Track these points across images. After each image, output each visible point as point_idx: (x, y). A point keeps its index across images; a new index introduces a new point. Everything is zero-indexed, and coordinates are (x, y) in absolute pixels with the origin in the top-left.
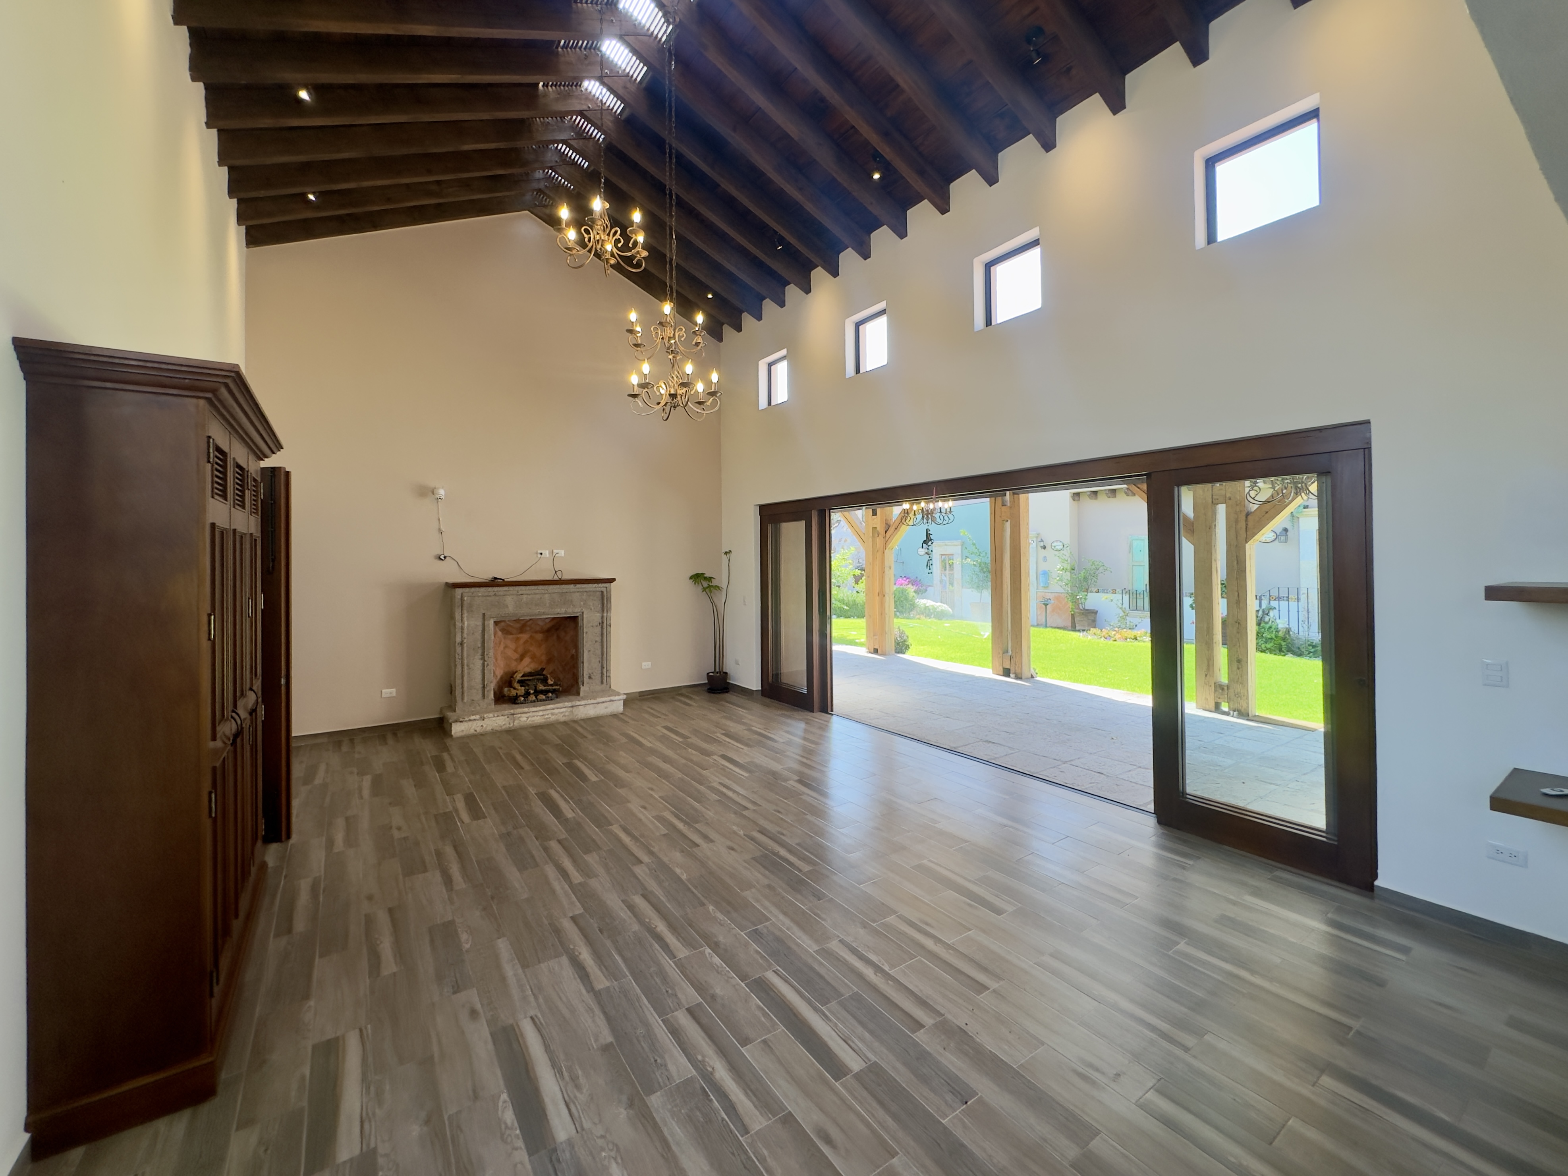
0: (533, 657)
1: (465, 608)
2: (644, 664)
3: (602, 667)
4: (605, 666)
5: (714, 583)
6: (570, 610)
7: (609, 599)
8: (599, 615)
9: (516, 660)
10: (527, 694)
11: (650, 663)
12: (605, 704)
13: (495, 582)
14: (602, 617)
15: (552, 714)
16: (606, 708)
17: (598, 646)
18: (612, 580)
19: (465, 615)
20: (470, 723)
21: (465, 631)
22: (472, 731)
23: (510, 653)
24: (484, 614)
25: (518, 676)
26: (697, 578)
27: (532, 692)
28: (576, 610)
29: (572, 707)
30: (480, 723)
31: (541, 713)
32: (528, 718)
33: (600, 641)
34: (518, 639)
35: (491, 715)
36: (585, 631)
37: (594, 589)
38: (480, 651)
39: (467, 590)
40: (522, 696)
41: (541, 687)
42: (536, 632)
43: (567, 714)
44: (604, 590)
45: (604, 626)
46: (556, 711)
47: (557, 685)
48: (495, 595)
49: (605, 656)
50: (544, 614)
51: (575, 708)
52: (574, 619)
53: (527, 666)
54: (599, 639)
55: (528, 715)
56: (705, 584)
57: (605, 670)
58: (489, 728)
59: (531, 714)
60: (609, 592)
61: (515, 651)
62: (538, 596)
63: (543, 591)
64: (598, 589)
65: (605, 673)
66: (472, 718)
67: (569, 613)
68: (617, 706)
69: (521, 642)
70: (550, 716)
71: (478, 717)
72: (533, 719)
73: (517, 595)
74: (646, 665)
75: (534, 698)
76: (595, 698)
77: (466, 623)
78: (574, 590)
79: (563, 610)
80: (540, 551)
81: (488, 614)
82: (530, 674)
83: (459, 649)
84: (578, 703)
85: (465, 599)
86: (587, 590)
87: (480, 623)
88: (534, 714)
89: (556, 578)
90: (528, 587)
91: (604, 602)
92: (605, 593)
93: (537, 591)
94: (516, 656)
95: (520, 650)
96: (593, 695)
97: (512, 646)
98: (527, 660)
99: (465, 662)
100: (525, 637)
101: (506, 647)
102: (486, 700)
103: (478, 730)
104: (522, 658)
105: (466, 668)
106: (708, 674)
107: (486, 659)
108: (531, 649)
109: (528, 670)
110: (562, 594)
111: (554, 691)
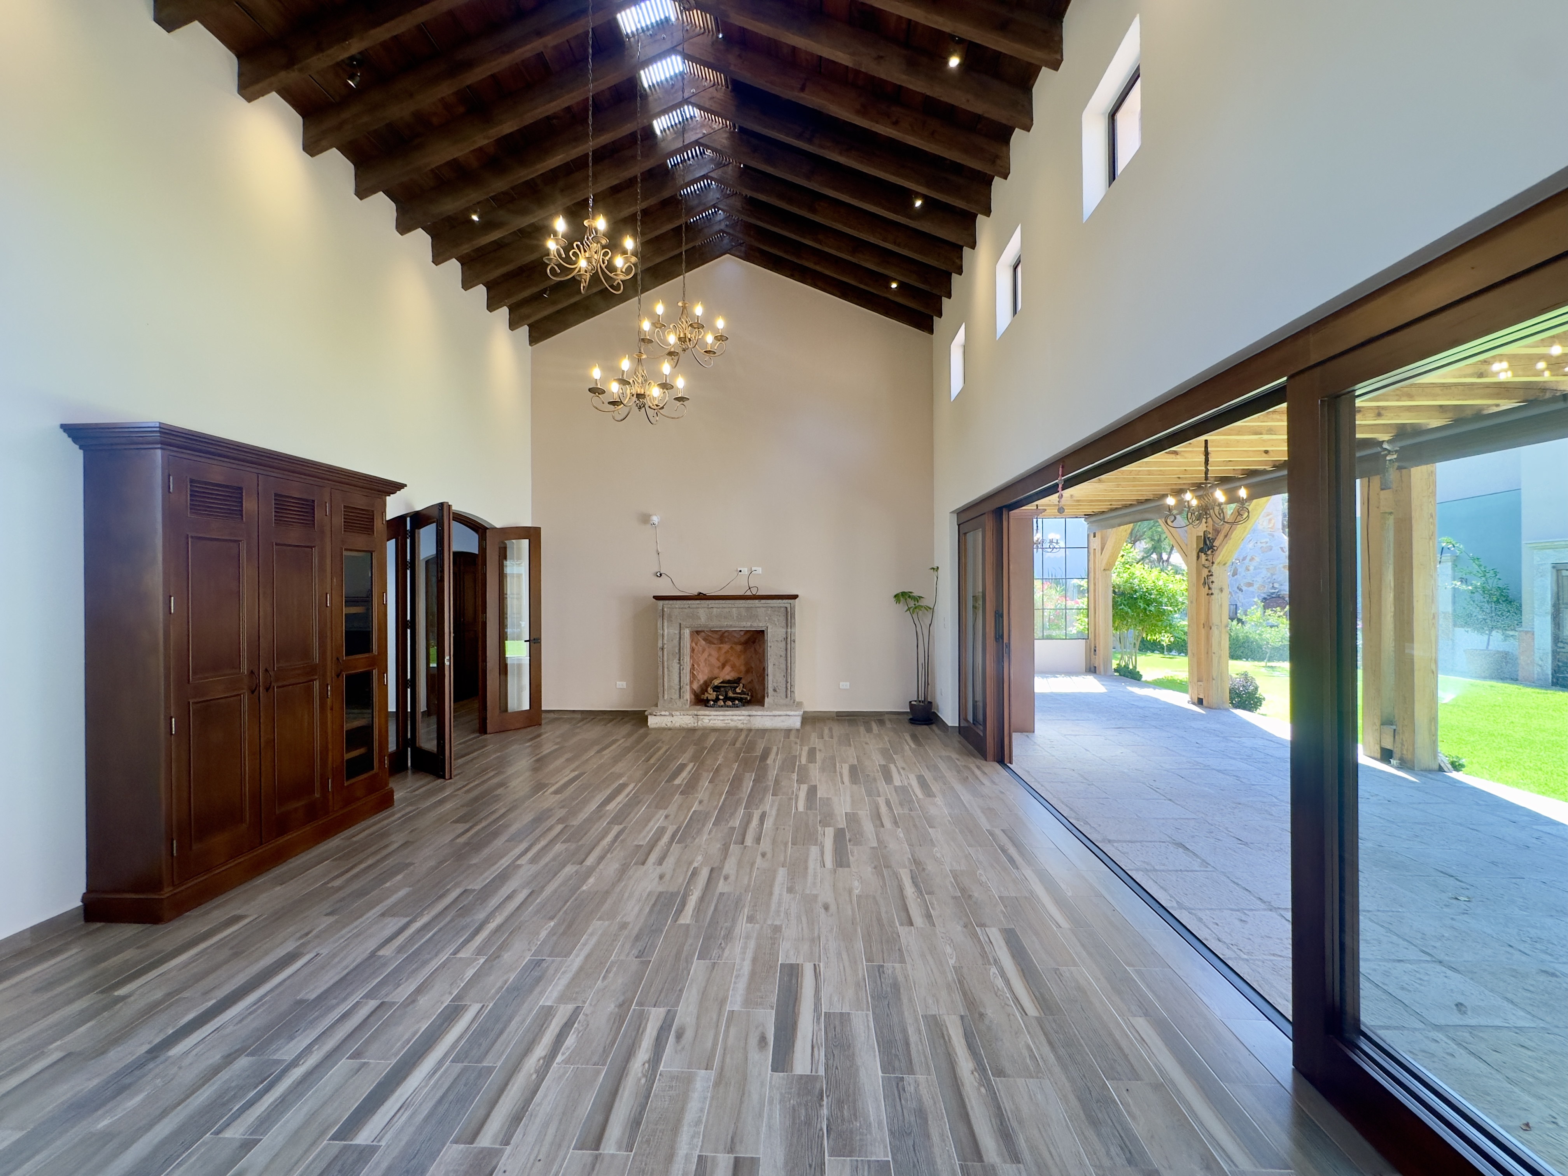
0: (733, 667)
1: (665, 617)
2: (841, 683)
3: (787, 682)
4: (789, 680)
5: (923, 603)
6: (755, 624)
7: (793, 616)
8: (785, 630)
9: (719, 668)
10: (717, 700)
11: (848, 683)
12: (782, 718)
13: (701, 597)
14: (787, 632)
15: (732, 720)
16: (783, 721)
17: (783, 660)
18: (795, 597)
19: (666, 624)
20: (663, 718)
21: (666, 638)
22: (664, 725)
23: (713, 660)
24: (680, 624)
25: (716, 682)
26: (902, 597)
27: (721, 697)
28: (761, 625)
29: (750, 716)
30: (670, 719)
31: (721, 718)
32: (710, 720)
33: (784, 656)
34: (720, 648)
35: (678, 713)
36: (769, 645)
37: (779, 605)
38: (677, 656)
39: (667, 602)
40: (713, 700)
41: (731, 694)
42: (736, 643)
43: (745, 722)
44: (788, 606)
45: (788, 641)
46: (735, 718)
47: (745, 694)
48: (689, 607)
49: (789, 671)
50: (731, 626)
51: (752, 718)
52: (762, 632)
53: (728, 674)
54: (783, 653)
55: (710, 718)
56: (912, 603)
57: (789, 685)
58: (677, 725)
59: (712, 717)
60: (793, 608)
61: (718, 659)
62: (727, 610)
63: (730, 605)
64: (781, 605)
65: (789, 688)
66: (663, 713)
67: (755, 627)
68: (795, 722)
69: (723, 651)
70: (729, 721)
71: (667, 713)
72: (714, 722)
73: (708, 608)
74: (845, 685)
75: (722, 703)
76: (771, 711)
77: (666, 631)
78: (758, 605)
79: (749, 624)
80: (739, 569)
81: (683, 623)
82: (729, 682)
83: (660, 653)
84: (759, 713)
85: (665, 609)
86: (772, 605)
87: (677, 632)
88: (715, 717)
89: (749, 593)
90: (717, 601)
91: (789, 618)
92: (789, 610)
93: (724, 606)
94: (719, 664)
95: (722, 659)
96: (777, 706)
97: (715, 653)
98: (728, 668)
99: (666, 663)
100: (726, 647)
101: (710, 655)
102: (682, 700)
103: (669, 725)
104: (723, 666)
105: (666, 670)
106: (910, 702)
107: (682, 663)
108: (732, 659)
109: (728, 678)
110: (748, 609)
111: (740, 700)
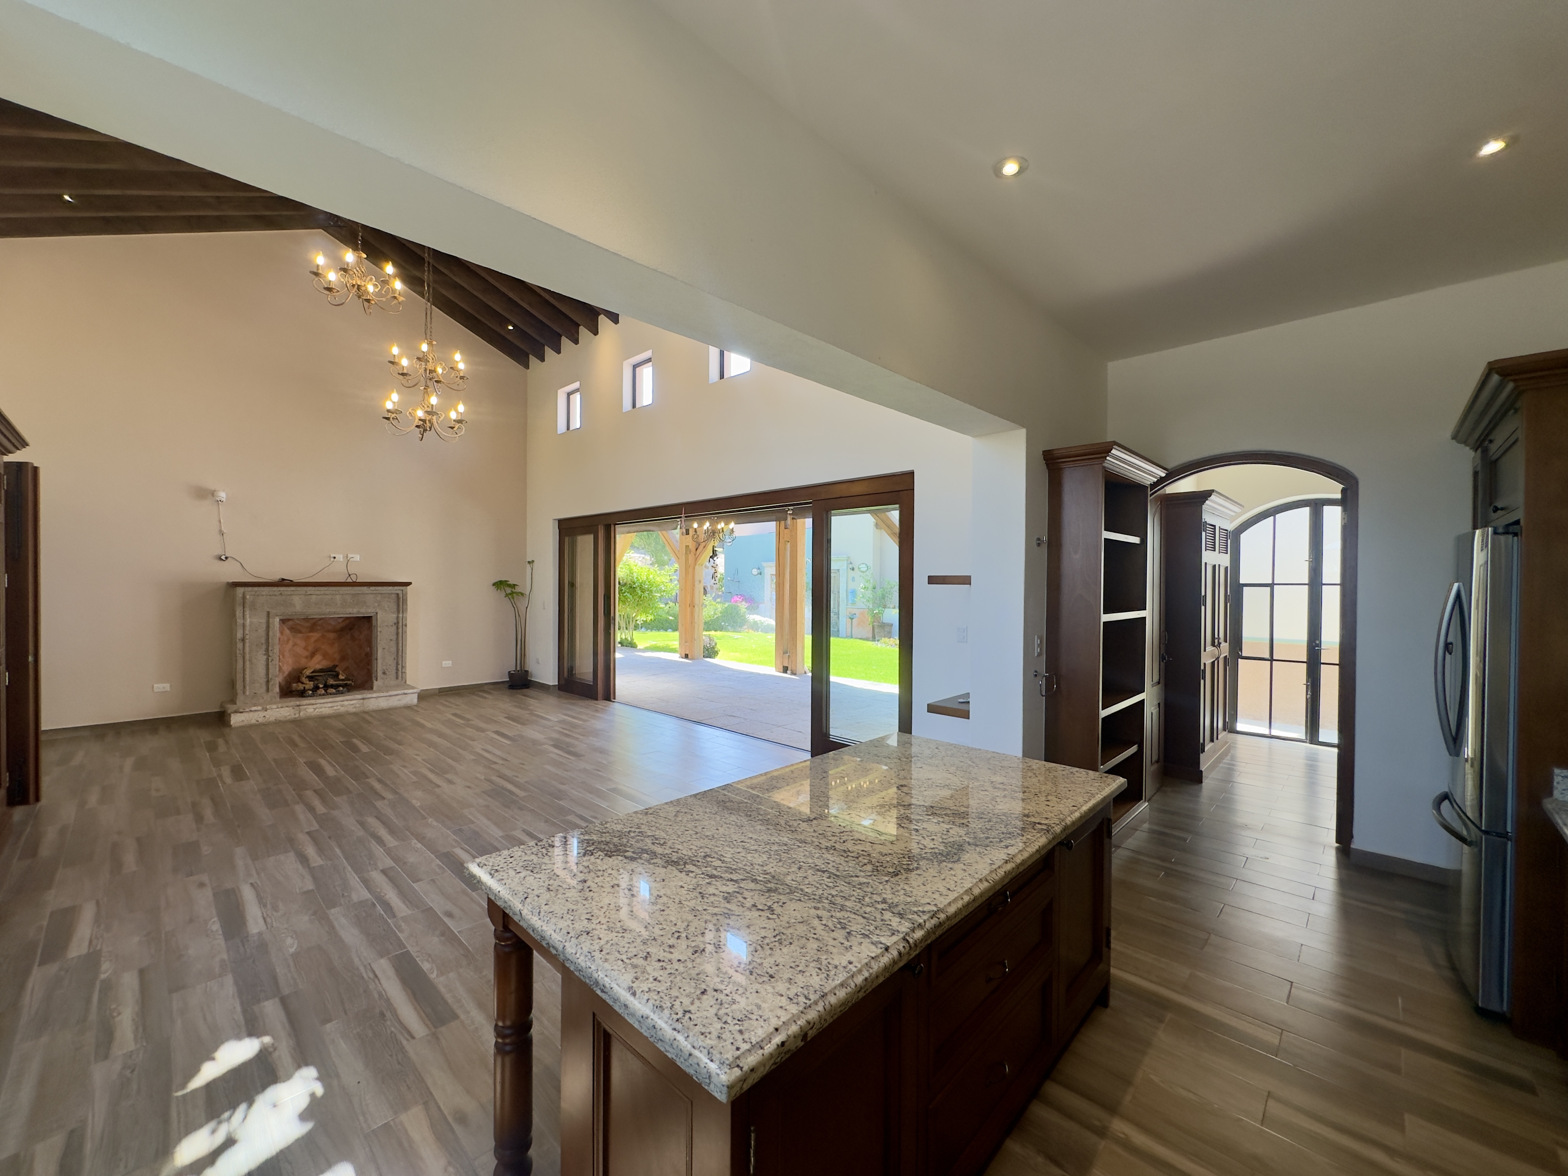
0: (325, 656)
1: (247, 605)
2: (444, 662)
3: (397, 664)
4: (400, 663)
5: (518, 589)
6: (363, 610)
7: (405, 601)
8: (395, 616)
9: (306, 657)
10: (316, 688)
11: (451, 662)
12: (399, 697)
13: (283, 583)
14: (398, 618)
15: (342, 706)
16: (399, 700)
17: (393, 644)
18: (408, 584)
19: (247, 613)
20: (251, 714)
21: (248, 628)
22: (254, 722)
23: (299, 650)
24: (268, 613)
25: (308, 672)
26: (500, 585)
27: (321, 686)
28: (369, 611)
29: (363, 699)
30: (262, 714)
31: (330, 705)
32: (315, 709)
33: (395, 639)
34: (308, 637)
35: (275, 706)
36: (379, 629)
37: (390, 592)
38: (264, 647)
39: (250, 589)
40: (310, 690)
41: (331, 682)
42: (329, 631)
43: (358, 705)
44: (400, 592)
45: (399, 626)
46: (346, 703)
47: (349, 680)
48: (281, 594)
49: (400, 653)
50: (335, 613)
51: (365, 701)
52: (369, 619)
53: (318, 663)
54: (394, 637)
55: (315, 706)
56: (509, 590)
57: (400, 667)
58: (272, 719)
59: (318, 706)
60: (405, 595)
61: (305, 648)
62: (329, 597)
63: (334, 592)
64: (393, 592)
65: (400, 669)
66: (253, 708)
67: (363, 613)
68: (413, 699)
69: (313, 639)
70: (339, 707)
71: (260, 708)
72: (321, 710)
73: (305, 595)
74: (447, 663)
75: (323, 692)
76: (387, 692)
77: (248, 620)
78: (367, 592)
79: (355, 610)
80: (333, 555)
81: (273, 612)
82: (321, 671)
83: (240, 645)
84: (369, 696)
85: (248, 597)
86: (383, 592)
87: (264, 621)
88: (322, 705)
89: (349, 580)
90: (317, 588)
91: (400, 603)
92: (401, 596)
93: (327, 592)
94: (306, 653)
95: (310, 648)
96: (388, 688)
97: (302, 643)
98: (318, 657)
99: (247, 657)
100: (316, 635)
101: (295, 645)
102: (270, 694)
103: (260, 720)
104: (313, 655)
105: (248, 663)
106: (509, 672)
107: (270, 654)
108: (323, 647)
109: (318, 667)
110: (354, 595)
111: (346, 685)
